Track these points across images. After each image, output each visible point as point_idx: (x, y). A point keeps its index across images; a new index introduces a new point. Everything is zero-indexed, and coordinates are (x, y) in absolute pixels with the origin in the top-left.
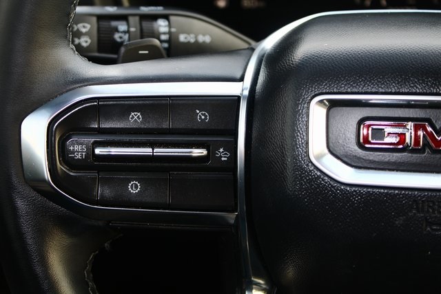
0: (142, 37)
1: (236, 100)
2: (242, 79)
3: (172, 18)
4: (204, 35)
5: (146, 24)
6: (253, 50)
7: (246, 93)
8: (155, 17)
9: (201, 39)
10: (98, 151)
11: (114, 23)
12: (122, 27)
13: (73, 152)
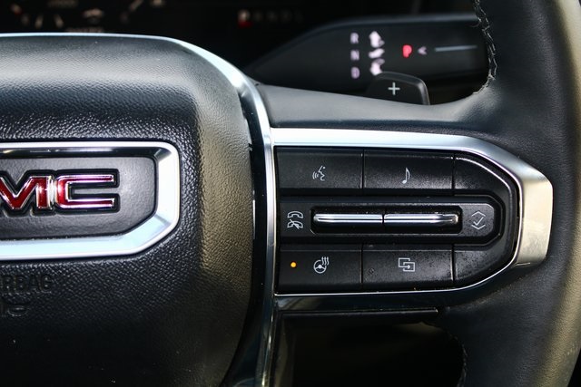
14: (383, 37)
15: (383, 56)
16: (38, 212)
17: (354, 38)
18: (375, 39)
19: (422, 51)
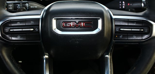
0: (23, 7)
1: (39, 19)
2: (40, 15)
3: (29, 3)
4: (36, 6)
5: (23, 4)
6: (43, 9)
7: (41, 17)
8: (26, 3)
9: (35, 7)
10: (11, 30)
11: (17, 5)
12: (19, 5)
13: (6, 31)
14: (125, 2)
15: (125, 5)
16: (80, 27)
17: (120, 2)
18: (124, 2)
19: (131, 4)
